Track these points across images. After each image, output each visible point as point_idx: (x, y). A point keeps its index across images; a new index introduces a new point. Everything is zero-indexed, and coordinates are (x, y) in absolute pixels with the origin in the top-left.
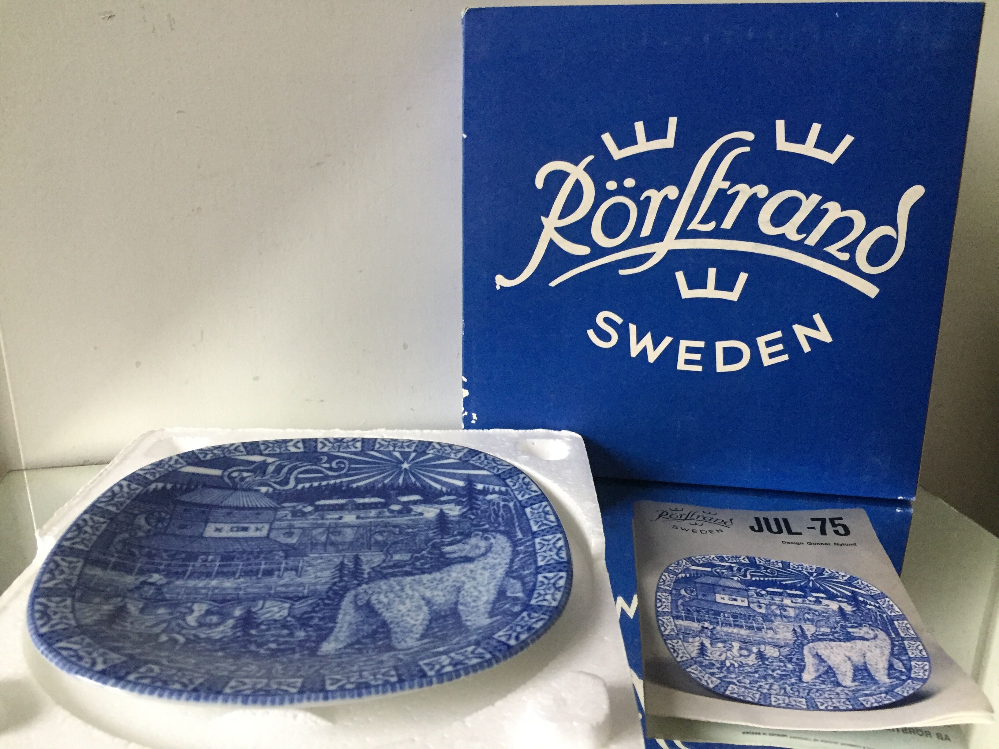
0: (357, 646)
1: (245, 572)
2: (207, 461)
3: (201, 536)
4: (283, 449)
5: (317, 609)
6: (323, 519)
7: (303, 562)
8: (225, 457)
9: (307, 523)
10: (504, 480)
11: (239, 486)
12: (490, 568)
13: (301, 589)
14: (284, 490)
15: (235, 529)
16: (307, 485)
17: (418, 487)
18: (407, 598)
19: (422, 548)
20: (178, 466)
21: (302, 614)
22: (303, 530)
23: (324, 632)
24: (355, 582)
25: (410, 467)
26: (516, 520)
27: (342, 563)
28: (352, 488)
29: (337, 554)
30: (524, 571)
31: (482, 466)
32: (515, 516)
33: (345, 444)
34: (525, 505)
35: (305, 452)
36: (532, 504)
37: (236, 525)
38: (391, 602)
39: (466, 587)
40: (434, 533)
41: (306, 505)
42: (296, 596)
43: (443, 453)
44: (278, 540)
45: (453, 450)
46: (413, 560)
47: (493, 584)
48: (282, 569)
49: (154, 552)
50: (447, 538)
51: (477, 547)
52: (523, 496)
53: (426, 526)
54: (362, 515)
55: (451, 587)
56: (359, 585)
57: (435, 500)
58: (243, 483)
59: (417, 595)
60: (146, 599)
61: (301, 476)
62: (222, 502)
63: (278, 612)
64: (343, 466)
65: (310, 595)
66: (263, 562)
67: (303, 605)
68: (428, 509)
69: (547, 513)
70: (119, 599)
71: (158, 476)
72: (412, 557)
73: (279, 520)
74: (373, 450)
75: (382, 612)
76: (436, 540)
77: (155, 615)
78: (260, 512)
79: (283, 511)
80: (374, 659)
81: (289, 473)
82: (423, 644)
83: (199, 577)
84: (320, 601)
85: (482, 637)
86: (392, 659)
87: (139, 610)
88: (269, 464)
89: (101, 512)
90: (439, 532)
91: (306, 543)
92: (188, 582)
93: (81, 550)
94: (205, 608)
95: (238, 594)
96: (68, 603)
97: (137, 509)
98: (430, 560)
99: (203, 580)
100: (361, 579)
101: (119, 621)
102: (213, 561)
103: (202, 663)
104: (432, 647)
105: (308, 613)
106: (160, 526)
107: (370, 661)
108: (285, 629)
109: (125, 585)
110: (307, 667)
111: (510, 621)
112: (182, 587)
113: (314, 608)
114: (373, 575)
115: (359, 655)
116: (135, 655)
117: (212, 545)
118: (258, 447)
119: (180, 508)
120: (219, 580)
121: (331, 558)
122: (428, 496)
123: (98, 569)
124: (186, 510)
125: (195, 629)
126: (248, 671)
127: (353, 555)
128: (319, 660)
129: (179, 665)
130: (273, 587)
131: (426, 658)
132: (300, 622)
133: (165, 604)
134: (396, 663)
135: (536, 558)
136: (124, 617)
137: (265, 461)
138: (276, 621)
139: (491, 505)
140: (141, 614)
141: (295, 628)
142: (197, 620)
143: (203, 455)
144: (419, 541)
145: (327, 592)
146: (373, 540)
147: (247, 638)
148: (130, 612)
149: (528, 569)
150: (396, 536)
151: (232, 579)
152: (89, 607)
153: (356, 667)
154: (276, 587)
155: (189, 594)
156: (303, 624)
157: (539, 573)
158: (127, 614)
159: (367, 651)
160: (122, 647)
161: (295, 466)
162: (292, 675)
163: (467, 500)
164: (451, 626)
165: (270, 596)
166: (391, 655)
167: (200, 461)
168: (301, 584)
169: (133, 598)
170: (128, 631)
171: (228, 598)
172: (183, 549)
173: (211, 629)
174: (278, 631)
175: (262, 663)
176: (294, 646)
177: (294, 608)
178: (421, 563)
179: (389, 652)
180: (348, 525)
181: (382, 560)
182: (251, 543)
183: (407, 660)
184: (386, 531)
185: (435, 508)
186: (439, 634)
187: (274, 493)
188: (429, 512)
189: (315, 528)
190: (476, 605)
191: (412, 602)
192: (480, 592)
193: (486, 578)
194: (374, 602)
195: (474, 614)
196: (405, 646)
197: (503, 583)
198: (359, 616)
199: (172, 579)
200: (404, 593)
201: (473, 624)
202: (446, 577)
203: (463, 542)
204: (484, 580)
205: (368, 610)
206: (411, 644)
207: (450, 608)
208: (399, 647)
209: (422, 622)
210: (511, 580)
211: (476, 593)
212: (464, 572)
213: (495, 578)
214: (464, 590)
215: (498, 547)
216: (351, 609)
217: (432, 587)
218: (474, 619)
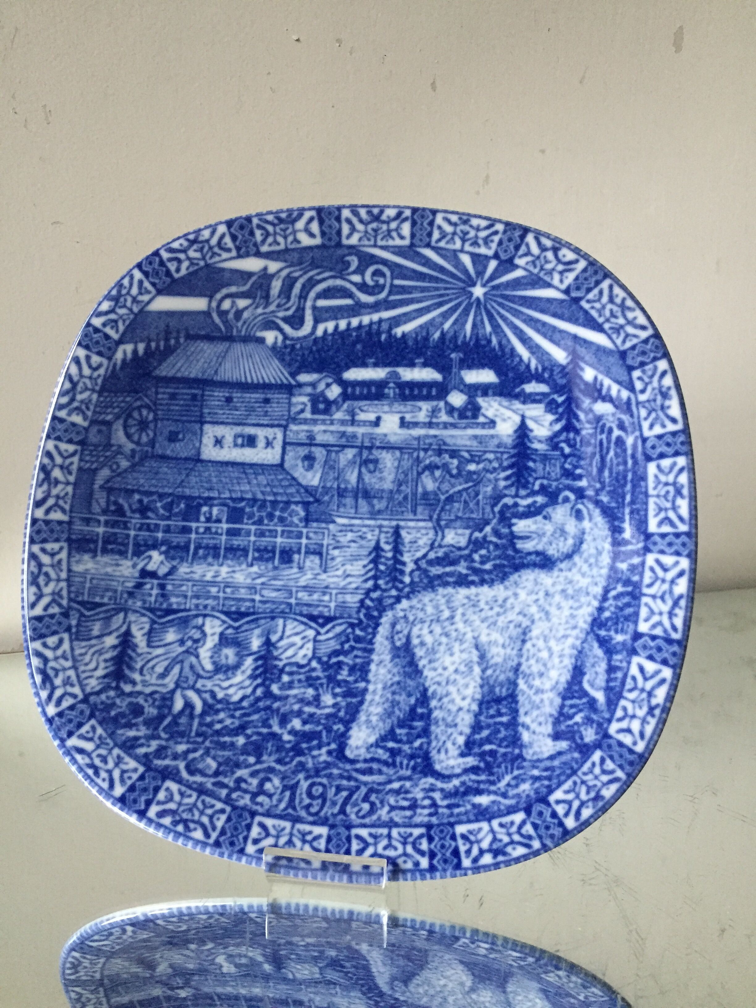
0: (391, 744)
1: (258, 550)
2: (182, 278)
3: (197, 460)
4: (290, 239)
5: (346, 646)
6: (353, 422)
7: (329, 535)
8: (207, 266)
9: (332, 432)
10: (630, 369)
11: (235, 333)
12: (572, 597)
13: (327, 598)
14: (299, 339)
15: (240, 441)
16: (330, 326)
17: (494, 349)
18: (456, 640)
19: (486, 516)
20: (146, 298)
21: (330, 657)
22: (329, 452)
23: (354, 700)
24: (394, 593)
25: (485, 294)
26: (629, 487)
27: (377, 548)
28: (395, 337)
29: (372, 522)
30: (617, 632)
31: (601, 320)
32: (630, 476)
33: (385, 227)
34: (650, 452)
35: (323, 245)
36: (662, 456)
37: (238, 429)
38: (436, 648)
39: (535, 632)
40: (507, 478)
41: (330, 380)
42: (321, 616)
43: (542, 269)
44: (296, 475)
45: (559, 261)
46: (471, 546)
47: (570, 641)
48: (303, 550)
49: (146, 500)
50: (522, 498)
51: (563, 532)
52: (651, 427)
53: (497, 459)
54: (408, 417)
55: (516, 626)
56: (398, 600)
57: (517, 390)
58: (240, 324)
59: (469, 636)
60: (152, 610)
61: (322, 303)
62: (216, 372)
63: (301, 648)
64: (381, 281)
65: (338, 615)
66: (279, 529)
67: (330, 635)
68: (503, 410)
69: (679, 492)
70: (122, 615)
71: (121, 328)
72: (469, 541)
73: (294, 420)
74: (428, 245)
75: (424, 666)
76: (506, 500)
77: (165, 645)
78: (269, 396)
79: (300, 395)
80: (407, 792)
81: (303, 296)
82: (466, 771)
83: (205, 557)
84: (349, 630)
85: (537, 792)
86: (427, 802)
87: (146, 637)
88: (273, 276)
89: (66, 431)
90: (513, 479)
91: (331, 487)
92: (193, 569)
93: (60, 523)
94: (219, 630)
95: (253, 600)
96: (66, 646)
97: (109, 410)
98: (494, 551)
99: (210, 565)
100: (401, 586)
101: (127, 672)
102: (219, 521)
103: (221, 769)
104: (476, 785)
105: (336, 653)
106: (144, 439)
107: (402, 796)
108: (310, 686)
109: (123, 582)
110: (333, 790)
111: (575, 766)
112: (188, 580)
113: (342, 644)
114: (416, 579)
115: (391, 771)
116: (151, 757)
117: (214, 480)
118: (252, 233)
119: (164, 393)
120: (229, 566)
121: (364, 529)
122: (506, 375)
123: (86, 557)
124: (173, 396)
125: (210, 678)
126: (270, 796)
127: (392, 527)
128: (347, 771)
129: (198, 779)
130: (294, 590)
131: (464, 818)
132: (326, 674)
133: (173, 620)
134: (431, 815)
135: (639, 606)
136: (131, 658)
137: (265, 269)
138: (301, 666)
139: (599, 430)
140: (149, 646)
141: (322, 685)
142: (212, 657)
143: (175, 264)
144: (484, 498)
145: (358, 612)
146: (420, 490)
147: (268, 703)
148: (136, 646)
149: (622, 631)
150: (453, 480)
151: (244, 566)
152: (92, 646)
153: (386, 808)
154: (297, 592)
155: (197, 597)
156: (331, 679)
157: (634, 652)
158: (134, 650)
159: (401, 763)
160: (136, 738)
161: (311, 279)
162: (317, 814)
163: (564, 402)
164: (503, 733)
165: (291, 609)
166: (427, 786)
167: (174, 281)
168: (327, 587)
169: (136, 611)
170: (139, 693)
171: (243, 609)
172: (180, 489)
173: (228, 679)
174: (302, 690)
175: (286, 771)
176: (320, 728)
177: (320, 641)
178: (481, 556)
179: (426, 776)
180: (388, 442)
181: (429, 542)
182: (262, 479)
183: (443, 814)
184: (440, 464)
185: (514, 411)
186: (487, 747)
187: (286, 347)
188: (504, 420)
189: (344, 447)
190: (541, 687)
191: (462, 651)
192: (551, 655)
193: (563, 621)
194: (415, 641)
195: (535, 713)
196: (444, 765)
197: (583, 648)
198: (395, 670)
199: (175, 563)
200: (454, 627)
201: (531, 744)
202: (511, 600)
203: (544, 513)
204: (560, 624)
205: (408, 659)
206: (452, 762)
207: (508, 680)
208: (437, 767)
209: (469, 705)
210: (596, 645)
211: (544, 654)
212: (537, 593)
213: (575, 627)
214: (531, 639)
215: (592, 545)
216: (387, 652)
217: (491, 620)
218: (533, 726)
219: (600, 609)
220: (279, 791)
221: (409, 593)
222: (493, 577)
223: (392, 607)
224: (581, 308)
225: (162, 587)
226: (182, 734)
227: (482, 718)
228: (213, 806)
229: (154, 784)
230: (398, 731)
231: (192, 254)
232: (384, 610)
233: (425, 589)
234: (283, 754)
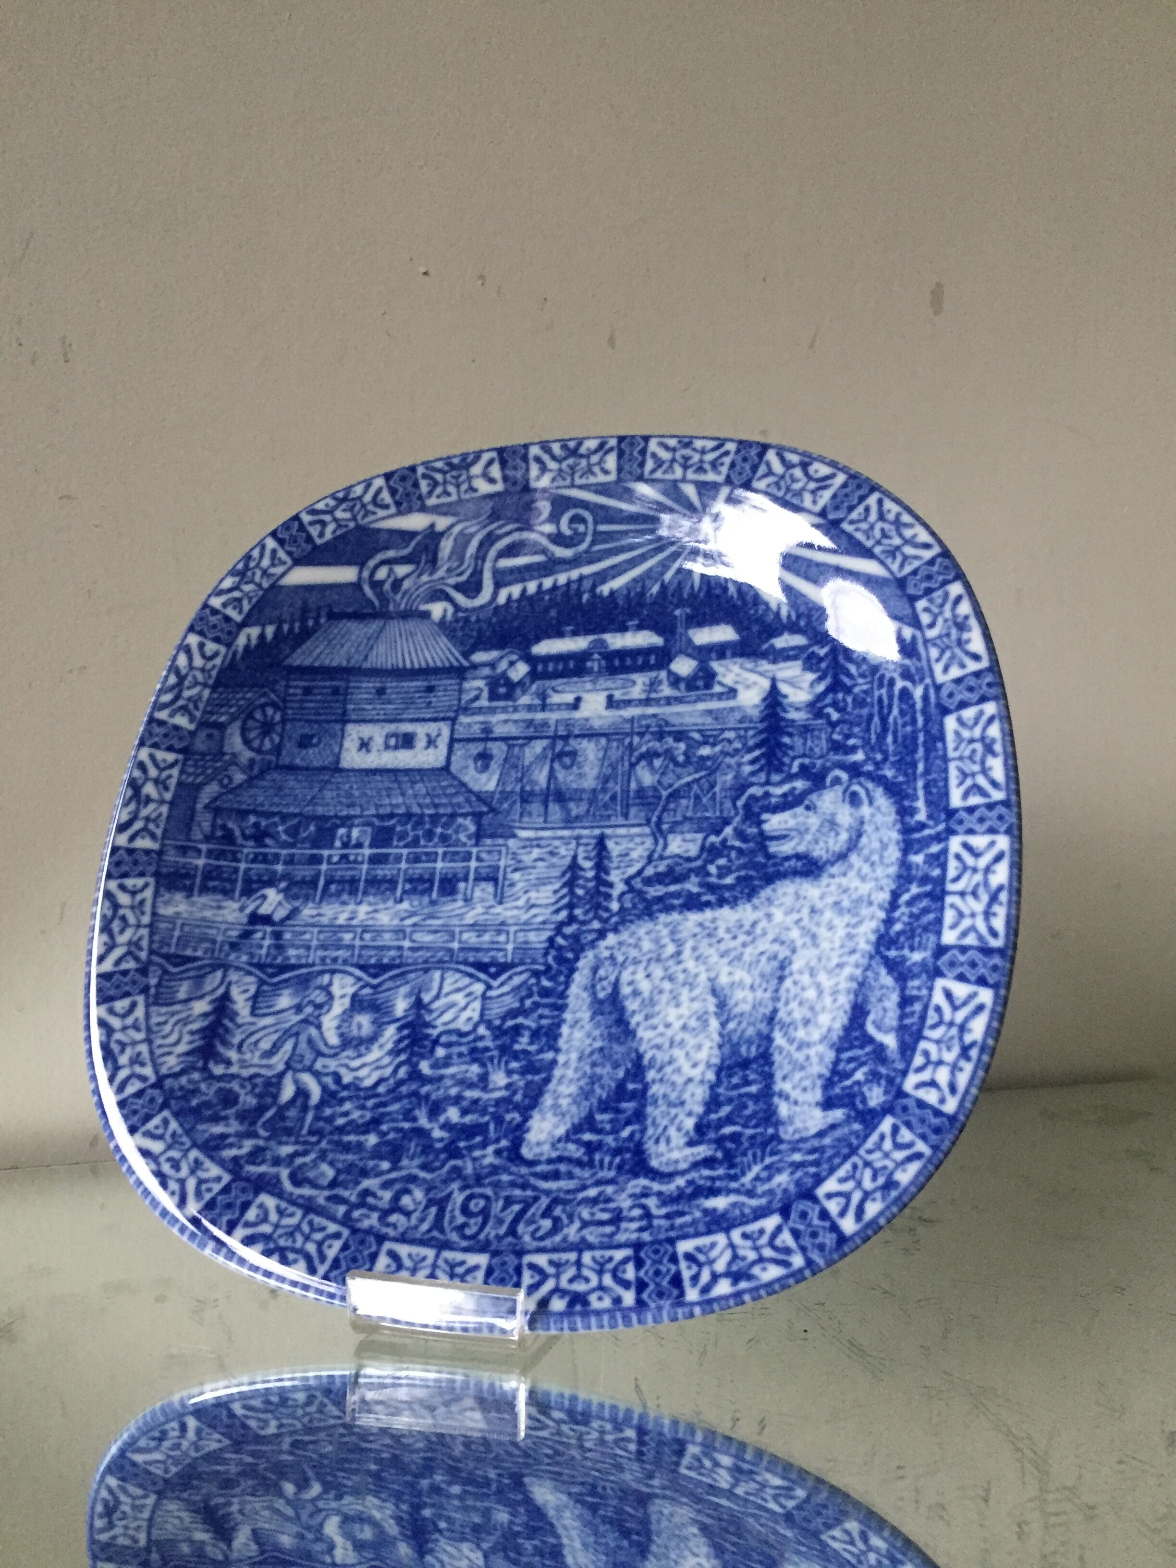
0: (587, 1137)
1: (410, 880)
2: (327, 544)
3: (336, 769)
4: (464, 487)
5: (528, 1003)
6: (544, 707)
7: (507, 854)
8: (358, 527)
9: (516, 721)
10: (913, 599)
11: (391, 608)
12: (849, 911)
13: (502, 938)
14: (474, 609)
15: (393, 742)
16: (516, 590)
17: (732, 601)
19: (725, 815)
20: (279, 570)
21: (504, 1019)
22: (510, 747)
23: (537, 1078)
24: (596, 925)
26: (921, 752)
27: (574, 866)
28: (601, 596)
29: (566, 833)
30: (912, 949)
31: (869, 544)
32: (921, 738)
33: (584, 462)
34: (947, 703)
35: (506, 492)
36: (963, 705)
37: (392, 727)
38: (656, 998)
39: (796, 966)
40: (753, 762)
41: (514, 657)
42: (493, 963)
43: (788, 489)
44: (466, 779)
45: (810, 478)
46: (704, 855)
47: (847, 971)
48: (472, 876)
49: (264, 823)
50: (775, 785)
51: (832, 824)
52: (946, 669)
53: (739, 737)
54: (618, 695)
55: (769, 959)
56: (601, 934)
57: (765, 646)
58: (398, 597)
59: (703, 978)
60: (260, 966)
61: (504, 563)
62: (366, 658)
63: (465, 1008)
64: (581, 528)
65: (517, 961)
66: (440, 851)
67: (506, 989)
68: (747, 675)
69: (989, 749)
70: (219, 974)
71: (246, 607)
72: (703, 848)
73: (466, 710)
74: (640, 478)
75: (638, 1024)
76: (753, 791)
77: (274, 1013)
78: (433, 683)
79: (474, 679)
80: (608, 1200)
81: (481, 555)
82: (696, 1165)
83: (338, 894)
84: (533, 981)
85: (798, 1183)
86: (637, 1212)
87: (250, 1003)
88: (442, 534)
89: (166, 735)
90: (763, 762)
91: (512, 792)
92: (322, 911)
93: (147, 852)
94: (351, 990)
95: (400, 948)
96: (140, 1012)
97: (223, 710)
98: (738, 858)
99: (344, 903)
100: (605, 915)
101: (221, 1049)
102: (359, 845)
103: (342, 1177)
104: (709, 1184)
105: (513, 1014)
106: (267, 745)
107: (602, 1206)
108: (474, 1060)
109: (227, 930)
110: (501, 1203)
111: (855, 1142)
112: (313, 925)
113: (522, 1000)
114: (628, 905)
115: (587, 1173)
116: (242, 1162)
117: (356, 793)
118: (416, 485)
119: (296, 687)
120: (370, 904)
121: (557, 843)
122: (748, 629)
123: (179, 896)
124: (307, 691)
125: (335, 1055)
126: (408, 1214)
127: (594, 837)
128: (522, 1176)
129: (307, 1191)
130: (457, 930)
131: (691, 1230)
132: (498, 1043)
133: (290, 979)
134: (641, 1230)
135: (942, 909)
136: (227, 1030)
137: (432, 526)
138: (461, 1034)
139: (876, 684)
140: (253, 1013)
141: (491, 1059)
142: (339, 1027)
143: (318, 527)
144: (722, 789)
145: (546, 954)
146: (633, 785)
147: (414, 1087)
148: (236, 1014)
149: (921, 947)
150: (679, 770)
151: (390, 903)
152: (173, 1014)
153: (577, 1225)
154: (461, 932)
155: (324, 947)
156: (504, 1050)
157: (938, 973)
158: (232, 1020)
159: (602, 1162)
160: (223, 1137)
161: (489, 534)
162: (474, 1237)
163: (826, 655)
164: (751, 1107)
165: (452, 957)
166: (638, 1190)
167: (315, 547)
168: (503, 923)
169: (238, 969)
170: (233, 1077)
171: (385, 961)
172: (310, 808)
173: (360, 1056)
174: (464, 1067)
175: (433, 1180)
176: (486, 1118)
177: (490, 998)
178: (719, 868)
179: (636, 1175)
180: (591, 728)
181: (646, 854)
182: (420, 788)
183: (660, 1227)
184: (660, 750)
185: (761, 674)
186: (728, 1130)
187: (457, 620)
188: (748, 687)
189: (530, 739)
190: (806, 1039)
191: (693, 1000)
192: (820, 993)
193: (837, 944)
194: (626, 990)
195: (798, 1076)
196: (664, 1159)
197: (865, 978)
198: (597, 1033)
199: (297, 904)
200: (681, 967)
201: (791, 1120)
202: (763, 924)
203: (807, 802)
204: (832, 949)
205: (614, 1016)
206: (676, 1155)
207: (759, 1034)
208: (654, 1163)
209: (703, 1073)
210: (883, 971)
211: (811, 994)
212: (799, 911)
213: (853, 952)
214: (791, 974)
215: (875, 837)
216: (585, 1008)
217: (733, 954)
218: (795, 1094)
219: (889, 922)
220: (421, 1207)
221: (617, 923)
222: (736, 894)
223: (593, 944)
224: (843, 532)
225: (277, 935)
226: (288, 1132)
227: (721, 1090)
228: (323, 1229)
229: (243, 1198)
230: (599, 1117)
231: (339, 514)
232: (582, 950)
233: (639, 917)
234: (431, 1157)
